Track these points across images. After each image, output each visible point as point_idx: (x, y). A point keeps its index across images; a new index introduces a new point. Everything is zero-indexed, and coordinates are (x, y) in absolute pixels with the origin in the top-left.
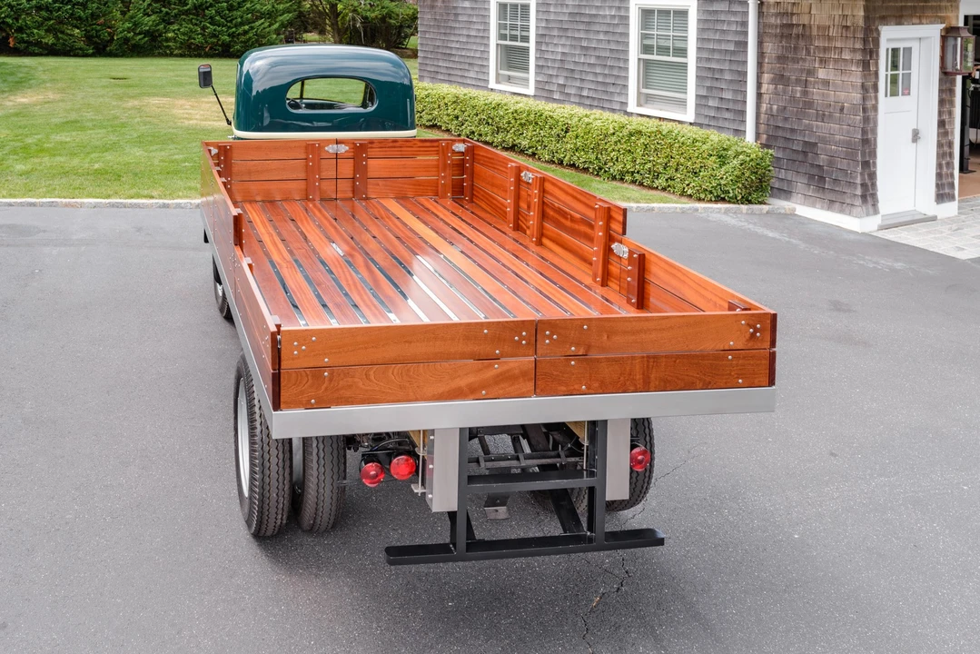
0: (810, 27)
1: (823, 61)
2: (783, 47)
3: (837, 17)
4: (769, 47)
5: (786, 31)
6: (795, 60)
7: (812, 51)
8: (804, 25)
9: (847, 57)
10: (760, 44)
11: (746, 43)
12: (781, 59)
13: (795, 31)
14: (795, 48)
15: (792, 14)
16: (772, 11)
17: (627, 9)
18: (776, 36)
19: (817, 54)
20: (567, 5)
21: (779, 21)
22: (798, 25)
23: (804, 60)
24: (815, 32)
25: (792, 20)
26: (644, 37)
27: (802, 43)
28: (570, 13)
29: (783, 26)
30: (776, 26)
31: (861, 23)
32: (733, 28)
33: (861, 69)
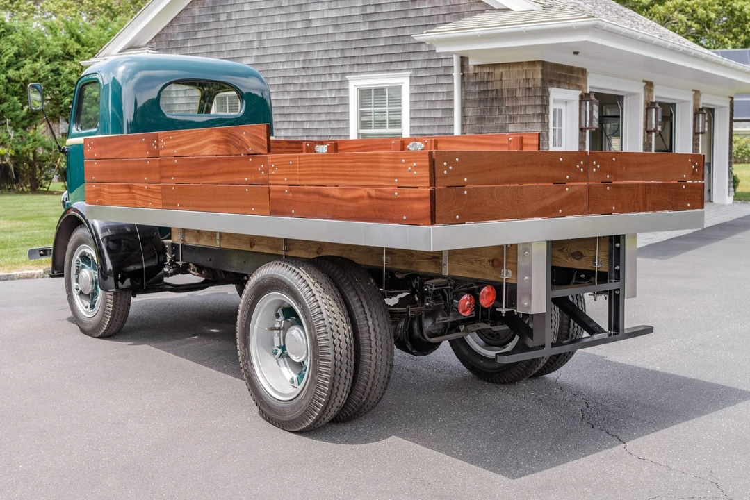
0: (502, 91)
1: (512, 118)
2: (481, 109)
3: (522, 81)
4: (471, 112)
5: (483, 96)
6: (491, 120)
7: (503, 111)
8: (497, 90)
9: (530, 113)
10: (463, 109)
11: (452, 109)
12: (480, 119)
13: (490, 95)
14: (491, 110)
15: (488, 82)
16: (472, 80)
17: (347, 90)
18: (475, 101)
19: (508, 113)
20: (288, 92)
21: (477, 89)
22: (492, 91)
23: (498, 119)
24: (505, 95)
25: (487, 87)
26: (363, 114)
27: (495, 105)
28: (291, 99)
29: (480, 92)
30: (475, 93)
31: (539, 84)
32: (441, 98)
33: (540, 121)
